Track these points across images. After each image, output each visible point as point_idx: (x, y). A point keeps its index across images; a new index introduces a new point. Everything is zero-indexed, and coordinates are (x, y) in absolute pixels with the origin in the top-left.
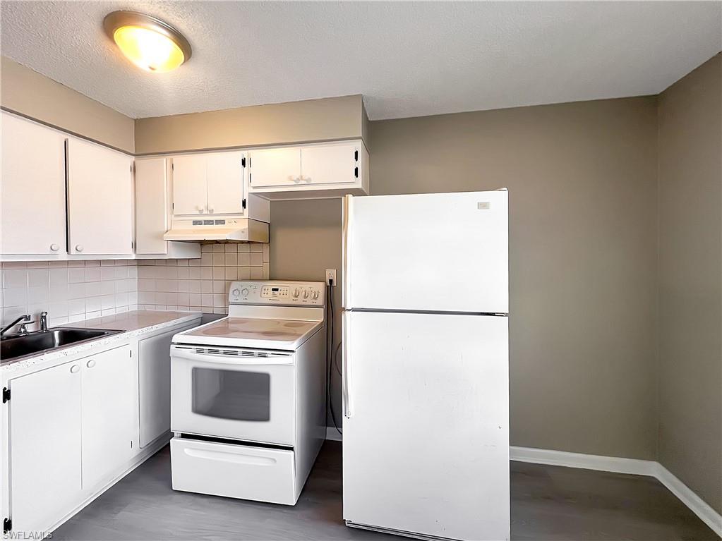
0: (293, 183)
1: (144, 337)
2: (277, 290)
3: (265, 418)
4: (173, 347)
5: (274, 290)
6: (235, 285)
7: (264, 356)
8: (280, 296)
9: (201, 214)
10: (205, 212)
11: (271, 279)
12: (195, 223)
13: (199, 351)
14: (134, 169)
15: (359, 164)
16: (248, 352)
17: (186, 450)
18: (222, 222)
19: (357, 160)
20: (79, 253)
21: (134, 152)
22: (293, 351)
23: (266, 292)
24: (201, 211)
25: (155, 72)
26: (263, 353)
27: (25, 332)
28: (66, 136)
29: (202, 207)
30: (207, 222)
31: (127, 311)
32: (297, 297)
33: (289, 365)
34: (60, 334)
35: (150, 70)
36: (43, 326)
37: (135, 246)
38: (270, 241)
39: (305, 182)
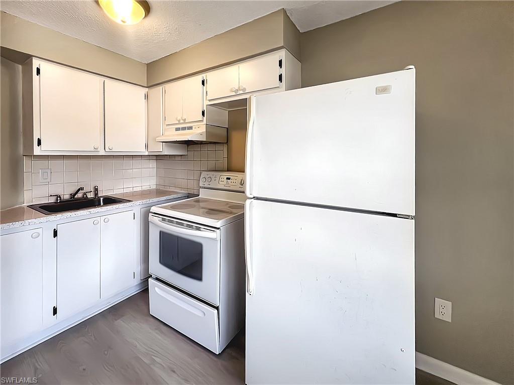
0: (234, 94)
1: (143, 206)
2: (229, 179)
3: (199, 278)
4: (150, 214)
5: (228, 179)
6: (204, 174)
7: (198, 229)
8: (230, 184)
9: (180, 123)
10: (182, 121)
11: (228, 170)
12: (177, 129)
13: (164, 220)
14: (147, 97)
15: (283, 71)
16: (191, 225)
17: (156, 288)
18: (190, 128)
19: (281, 68)
20: (110, 151)
21: (146, 86)
22: (219, 228)
23: (222, 180)
24: (179, 121)
25: (125, 24)
26: (198, 226)
27: (86, 196)
28: (103, 79)
29: (179, 118)
30: (184, 129)
31: (141, 189)
32: (242, 185)
33: (214, 239)
34: (103, 200)
35: (122, 23)
36: (96, 194)
37: (147, 146)
38: (227, 141)
39: (241, 92)
